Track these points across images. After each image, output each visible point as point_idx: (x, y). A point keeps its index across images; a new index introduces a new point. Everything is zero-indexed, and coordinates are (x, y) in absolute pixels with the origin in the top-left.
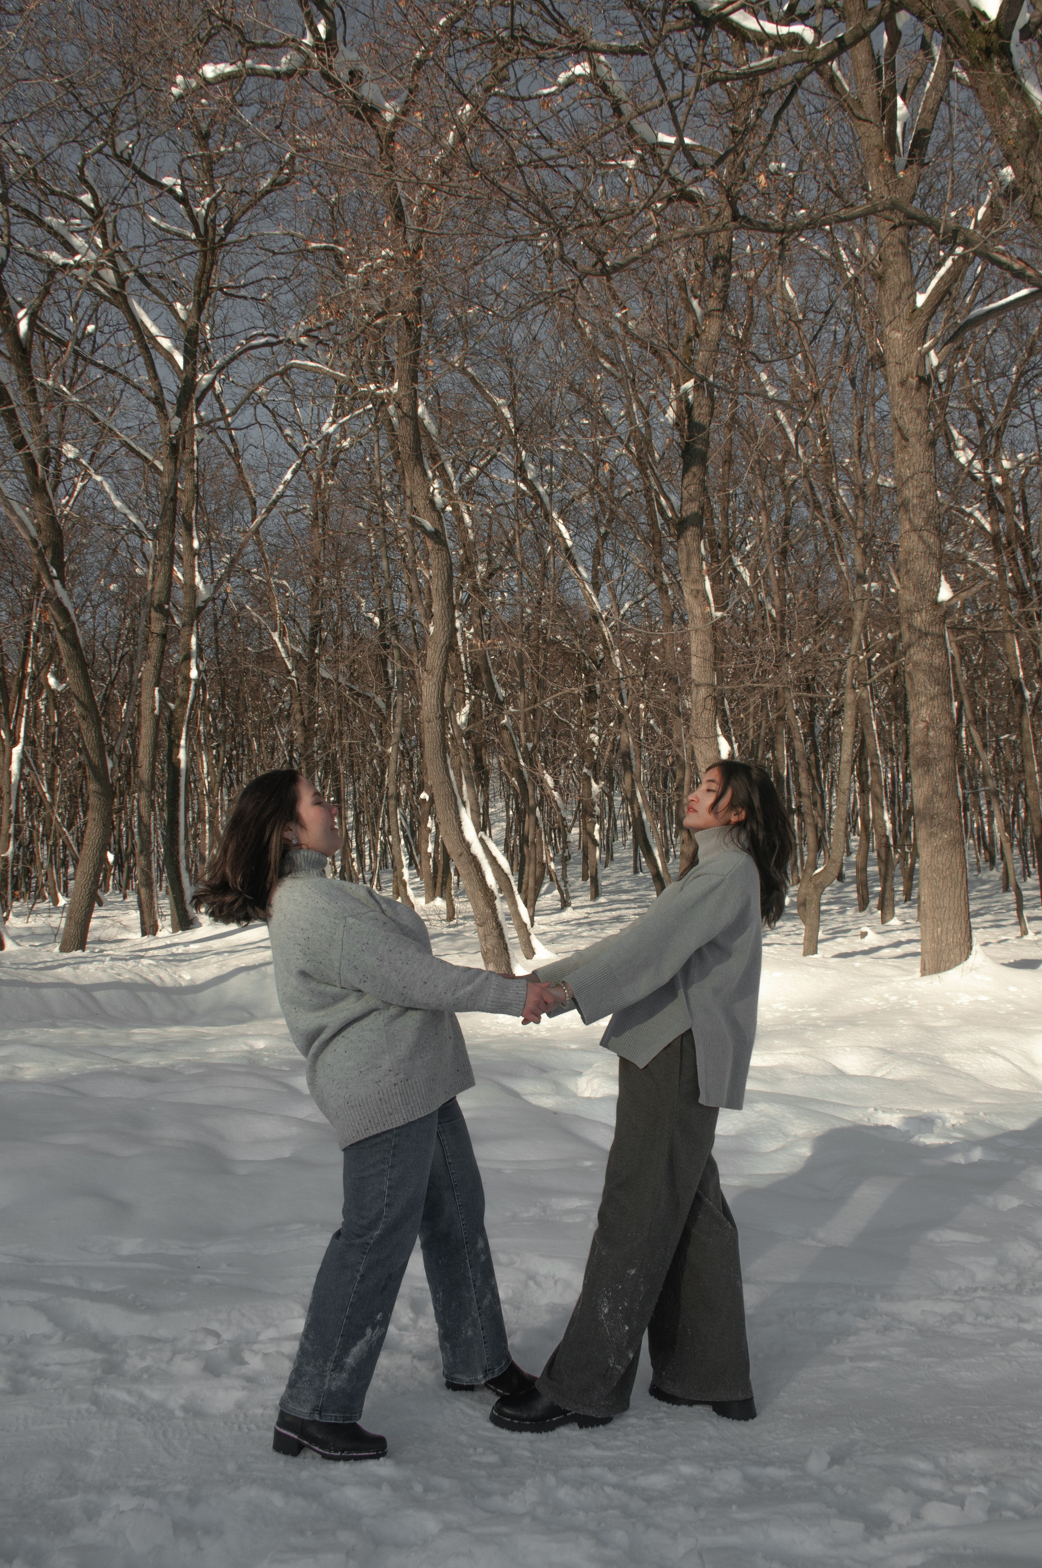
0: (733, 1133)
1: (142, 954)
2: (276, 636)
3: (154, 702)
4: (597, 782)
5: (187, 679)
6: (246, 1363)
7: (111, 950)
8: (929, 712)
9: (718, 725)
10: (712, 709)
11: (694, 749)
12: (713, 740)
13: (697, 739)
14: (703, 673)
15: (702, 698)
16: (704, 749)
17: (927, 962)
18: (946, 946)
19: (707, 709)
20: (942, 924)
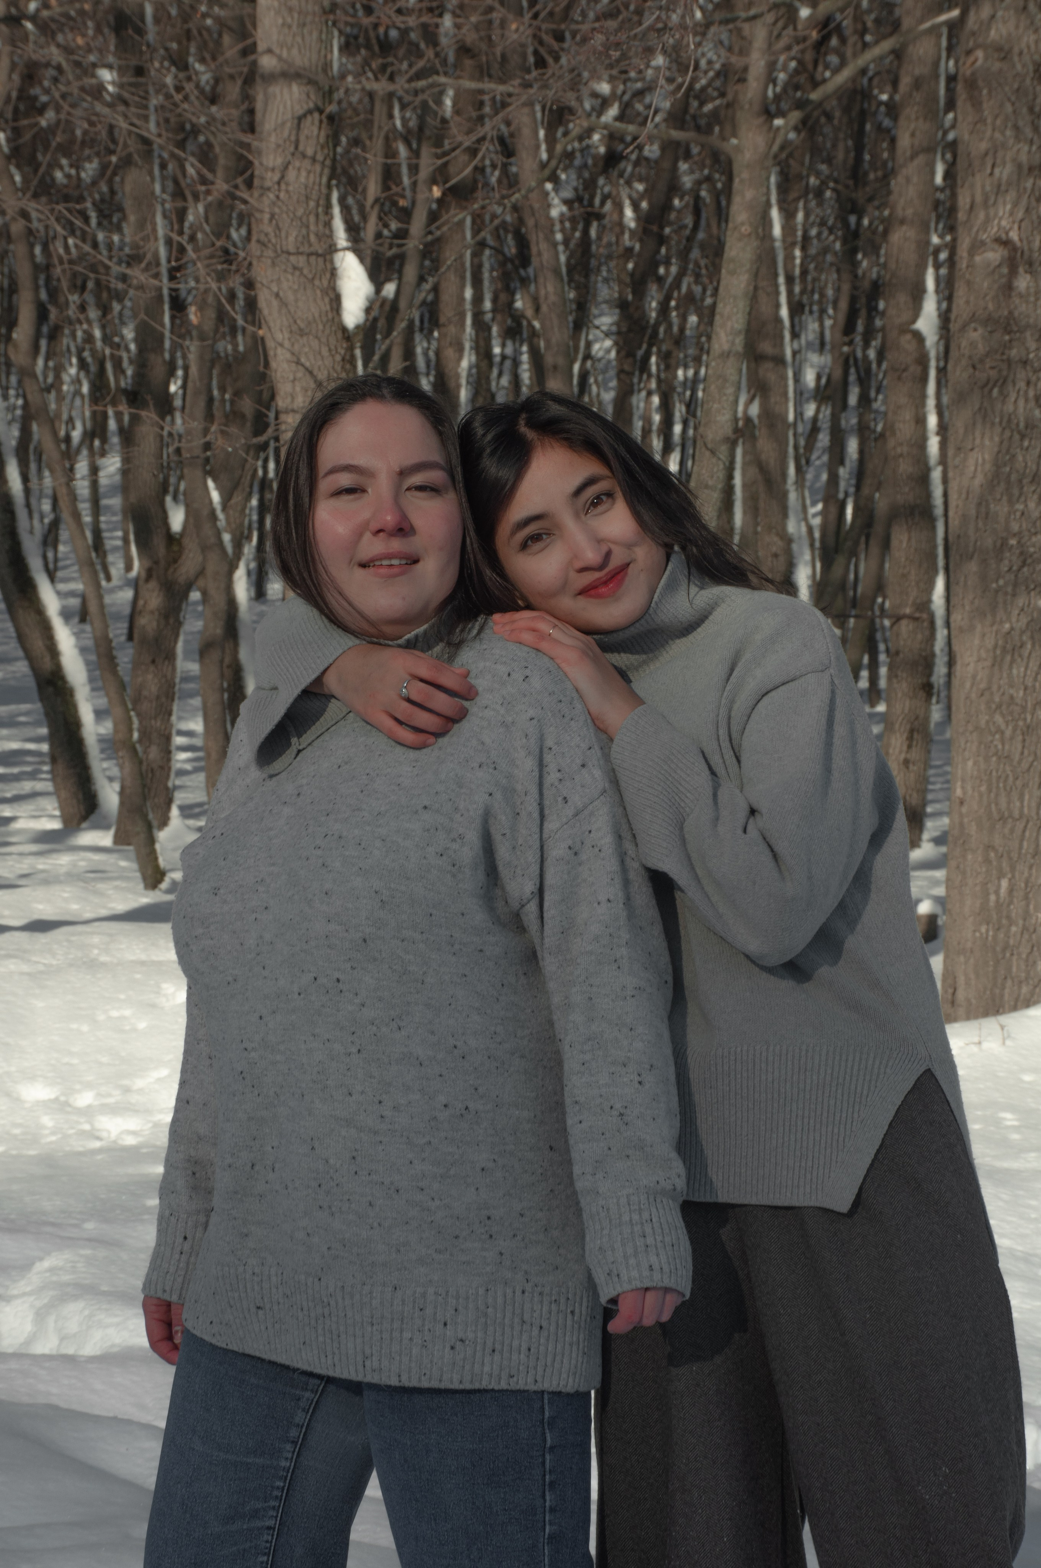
8: (1020, 215)
9: (336, 210)
10: (320, 157)
11: (258, 285)
12: (320, 260)
13: (270, 253)
14: (294, 28)
15: (289, 116)
16: (290, 288)
17: (961, 980)
18: (1022, 933)
19: (304, 156)
20: (1013, 869)
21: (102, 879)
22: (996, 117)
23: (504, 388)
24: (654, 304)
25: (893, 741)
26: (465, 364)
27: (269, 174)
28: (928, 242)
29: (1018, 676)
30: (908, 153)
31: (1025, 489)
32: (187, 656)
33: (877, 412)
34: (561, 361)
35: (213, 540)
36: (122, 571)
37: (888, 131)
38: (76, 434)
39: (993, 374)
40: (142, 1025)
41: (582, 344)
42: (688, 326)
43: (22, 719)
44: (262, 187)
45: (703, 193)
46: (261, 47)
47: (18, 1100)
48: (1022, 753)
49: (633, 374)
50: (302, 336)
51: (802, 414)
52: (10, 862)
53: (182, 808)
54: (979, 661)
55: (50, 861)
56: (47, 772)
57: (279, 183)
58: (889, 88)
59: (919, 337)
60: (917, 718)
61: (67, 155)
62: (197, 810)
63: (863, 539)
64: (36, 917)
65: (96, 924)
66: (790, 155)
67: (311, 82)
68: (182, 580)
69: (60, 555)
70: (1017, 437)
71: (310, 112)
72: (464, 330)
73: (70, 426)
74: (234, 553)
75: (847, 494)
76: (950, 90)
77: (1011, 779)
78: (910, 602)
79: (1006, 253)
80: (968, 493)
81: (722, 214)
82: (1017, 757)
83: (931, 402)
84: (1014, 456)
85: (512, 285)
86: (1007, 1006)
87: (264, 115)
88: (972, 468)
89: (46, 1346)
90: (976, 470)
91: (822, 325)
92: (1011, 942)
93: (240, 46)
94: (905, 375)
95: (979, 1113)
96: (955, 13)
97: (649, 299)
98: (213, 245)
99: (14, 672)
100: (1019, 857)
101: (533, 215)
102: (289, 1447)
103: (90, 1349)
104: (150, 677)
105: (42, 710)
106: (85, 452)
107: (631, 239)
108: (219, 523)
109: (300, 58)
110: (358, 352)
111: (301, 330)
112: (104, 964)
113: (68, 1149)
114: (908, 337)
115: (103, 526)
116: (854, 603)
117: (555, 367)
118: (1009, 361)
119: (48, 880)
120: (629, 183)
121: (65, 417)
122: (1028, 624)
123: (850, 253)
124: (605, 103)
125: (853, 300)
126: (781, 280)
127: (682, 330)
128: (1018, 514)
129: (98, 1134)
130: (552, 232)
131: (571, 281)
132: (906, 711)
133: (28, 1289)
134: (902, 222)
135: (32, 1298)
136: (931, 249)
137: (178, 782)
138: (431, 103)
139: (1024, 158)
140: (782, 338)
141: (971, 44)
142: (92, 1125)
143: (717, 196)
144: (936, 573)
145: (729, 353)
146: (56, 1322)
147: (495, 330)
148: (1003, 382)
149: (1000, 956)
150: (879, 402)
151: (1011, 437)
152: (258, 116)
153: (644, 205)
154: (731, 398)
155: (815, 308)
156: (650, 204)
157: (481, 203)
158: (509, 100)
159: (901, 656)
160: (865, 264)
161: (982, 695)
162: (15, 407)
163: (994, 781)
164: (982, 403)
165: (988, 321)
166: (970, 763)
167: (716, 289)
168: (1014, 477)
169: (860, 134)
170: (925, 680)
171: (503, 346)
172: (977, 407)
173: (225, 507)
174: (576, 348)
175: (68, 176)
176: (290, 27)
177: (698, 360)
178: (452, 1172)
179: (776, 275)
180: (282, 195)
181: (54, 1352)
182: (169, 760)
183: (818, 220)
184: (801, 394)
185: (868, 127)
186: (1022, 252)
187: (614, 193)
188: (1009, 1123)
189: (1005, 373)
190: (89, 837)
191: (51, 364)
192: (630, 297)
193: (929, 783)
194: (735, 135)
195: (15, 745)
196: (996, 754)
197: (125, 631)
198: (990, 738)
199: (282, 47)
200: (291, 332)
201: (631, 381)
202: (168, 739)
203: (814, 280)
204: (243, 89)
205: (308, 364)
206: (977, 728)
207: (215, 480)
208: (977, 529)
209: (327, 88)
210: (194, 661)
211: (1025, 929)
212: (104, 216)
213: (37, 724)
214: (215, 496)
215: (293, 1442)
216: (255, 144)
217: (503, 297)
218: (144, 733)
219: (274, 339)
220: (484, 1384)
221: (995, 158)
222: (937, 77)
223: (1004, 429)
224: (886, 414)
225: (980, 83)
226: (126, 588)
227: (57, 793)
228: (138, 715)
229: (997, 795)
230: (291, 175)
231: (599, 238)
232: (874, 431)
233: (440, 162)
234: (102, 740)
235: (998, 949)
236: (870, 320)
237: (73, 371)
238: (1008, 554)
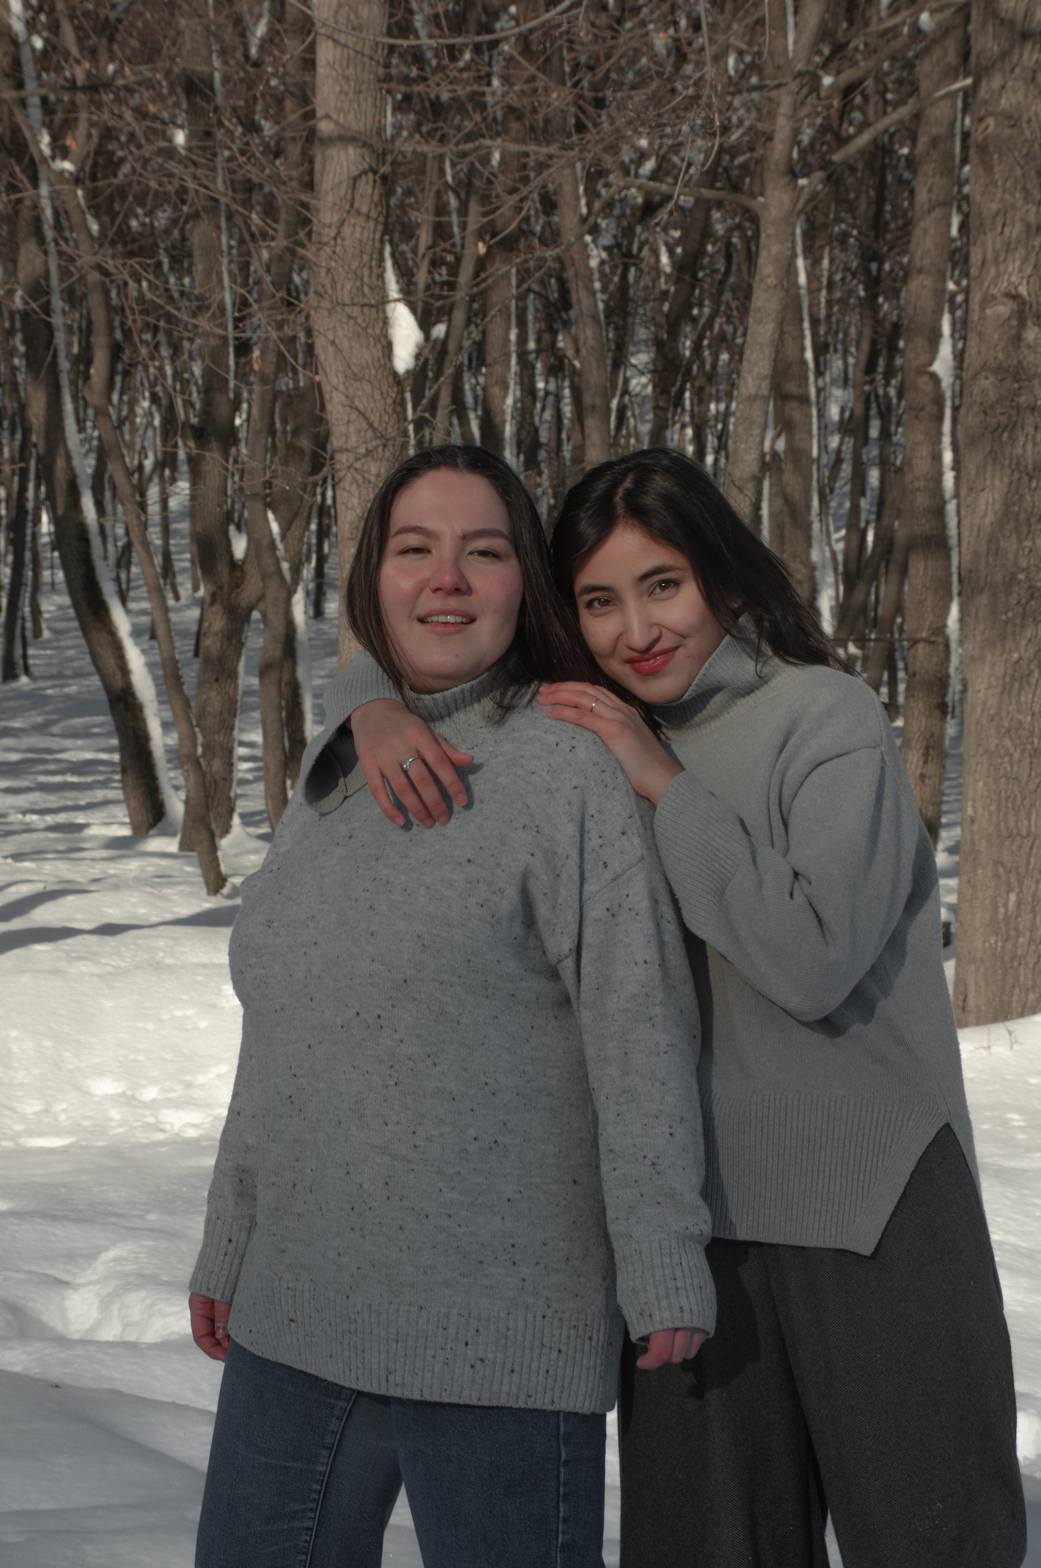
8: (1029, 271)
9: (389, 264)
10: (373, 214)
11: (315, 334)
12: (374, 311)
13: (326, 304)
14: (351, 95)
15: (346, 176)
16: (345, 336)
17: (972, 988)
18: (1029, 944)
19: (359, 213)
20: (1021, 884)
21: (169, 884)
22: (1006, 180)
23: (547, 422)
24: (688, 343)
25: (910, 757)
26: (510, 401)
27: (327, 230)
28: (944, 290)
29: (1026, 703)
30: (926, 207)
31: (1033, 527)
32: (247, 672)
33: (898, 444)
34: (599, 401)
35: (272, 568)
36: (190, 592)
37: (908, 183)
38: (148, 464)
39: (1003, 419)
40: (203, 1024)
41: (620, 381)
42: (720, 363)
43: (96, 730)
44: (319, 243)
45: (735, 240)
46: (320, 113)
47: (88, 1093)
48: (1030, 775)
49: (667, 409)
50: (355, 380)
51: (826, 447)
52: (83, 867)
53: (242, 816)
54: (989, 688)
55: (120, 866)
56: (118, 781)
57: (335, 239)
58: (908, 142)
59: (935, 379)
60: (932, 735)
61: (142, 205)
62: (257, 818)
63: (883, 564)
64: (106, 920)
65: (162, 928)
66: (815, 208)
67: (365, 145)
68: (244, 604)
69: (132, 576)
70: (1025, 478)
71: (364, 172)
72: (509, 370)
73: (143, 456)
74: (292, 579)
75: (868, 523)
76: (965, 147)
77: (1019, 799)
78: (926, 627)
79: (1015, 306)
80: (979, 531)
81: (751, 258)
82: (1025, 779)
83: (947, 440)
84: (1022, 496)
85: (555, 326)
86: (1014, 1013)
87: (322, 176)
88: (983, 507)
89: (110, 1333)
90: (986, 509)
91: (846, 363)
92: (1019, 952)
93: (301, 111)
94: (922, 414)
95: (988, 1114)
96: (969, 81)
97: (683, 339)
98: (274, 296)
99: (88, 686)
100: (1027, 873)
101: (574, 265)
102: (325, 1452)
103: (151, 1336)
104: (214, 694)
105: (112, 723)
106: (156, 480)
107: (666, 283)
108: (278, 553)
109: (356, 123)
110: (408, 396)
111: (355, 374)
112: (168, 966)
113: (133, 1140)
114: (926, 378)
115: (172, 549)
116: (875, 623)
117: (593, 407)
118: (1018, 408)
119: (117, 885)
120: (665, 230)
121: (138, 447)
122: (1035, 654)
123: (872, 298)
124: (643, 156)
125: (874, 343)
126: (806, 325)
127: (714, 366)
128: (1026, 550)
129: (161, 1126)
130: (591, 281)
131: (608, 324)
132: (922, 729)
133: (95, 1278)
134: (920, 271)
135: (98, 1287)
136: (947, 296)
137: (239, 791)
138: (477, 165)
139: (1032, 218)
140: (807, 378)
141: (983, 112)
142: (156, 1118)
143: (747, 241)
144: (951, 599)
145: (755, 397)
146: (119, 1310)
147: (539, 366)
148: (1012, 427)
149: (1009, 966)
150: (899, 436)
151: (1020, 479)
152: (317, 176)
153: (679, 250)
154: (758, 439)
155: (839, 346)
156: (684, 250)
157: (523, 256)
158: (550, 163)
159: (918, 677)
160: (886, 307)
161: (992, 720)
162: (92, 439)
163: (1003, 801)
164: (992, 447)
165: (999, 370)
166: (981, 784)
167: (746, 330)
168: (1022, 516)
169: (881, 186)
170: (940, 700)
171: (547, 382)
172: (988, 449)
173: (283, 536)
174: (614, 386)
175: (143, 224)
176: (346, 94)
177: (729, 396)
178: (479, 1201)
179: (801, 320)
180: (338, 249)
181: (118, 1339)
182: (231, 772)
183: (842, 266)
184: (826, 427)
185: (889, 178)
186: (1031, 306)
187: (651, 240)
188: (1016, 1124)
189: (1014, 419)
190: (156, 844)
191: (125, 398)
192: (665, 337)
193: (943, 794)
194: (762, 195)
195: (89, 755)
196: (1005, 775)
197: (192, 648)
198: (999, 761)
199: (339, 112)
200: (346, 376)
201: (666, 415)
202: (230, 752)
203: (838, 322)
204: (303, 148)
205: (361, 407)
206: (987, 751)
207: (274, 513)
208: (988, 565)
209: (381, 150)
210: (255, 675)
211: (1032, 940)
212: (175, 261)
213: (108, 735)
214: (275, 527)
215: (328, 1448)
216: (313, 202)
217: (546, 337)
218: (207, 747)
219: (330, 383)
220: (503, 1402)
221: (1005, 218)
222: (953, 136)
223: (1013, 471)
224: (904, 448)
225: (992, 148)
226: (193, 607)
227: (126, 801)
228: (202, 730)
229: (1006, 814)
230: (347, 231)
231: (637, 280)
232: (894, 464)
233: (485, 220)
234: (169, 750)
235: (1007, 959)
236: (890, 359)
237: (146, 404)
238: (1016, 588)
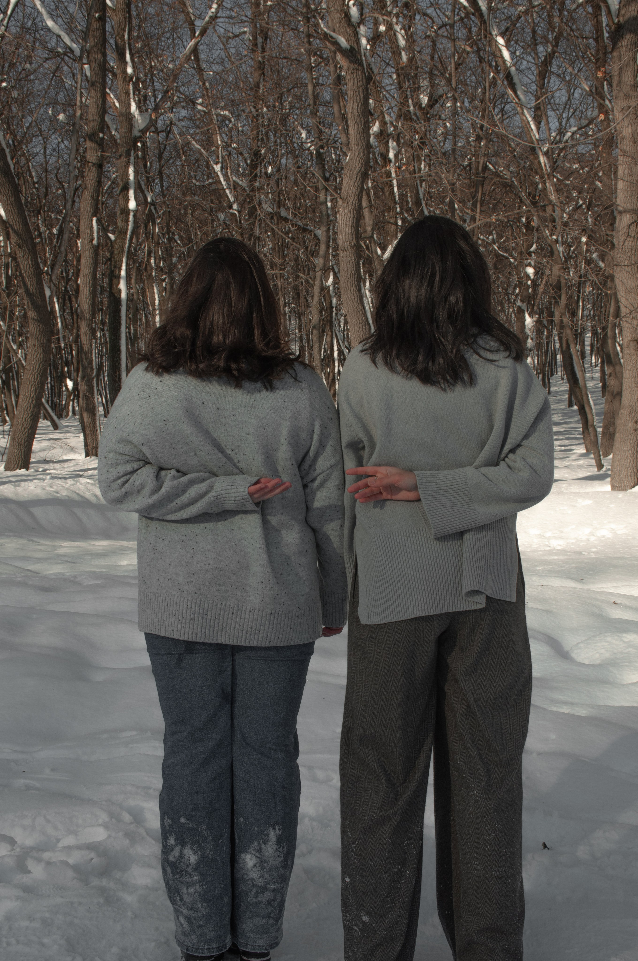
0: (598, 662)
1: (81, 473)
2: (217, 168)
3: (92, 232)
4: (530, 315)
5: (126, 211)
6: (29, 872)
7: (54, 470)
15: (626, 224)
19: (631, 237)
21: (583, 468)
27: (619, 244)
44: (616, 249)
46: (618, 203)
65: (570, 481)
67: (633, 213)
71: (633, 223)
109: (629, 206)
152: (616, 225)
176: (627, 197)
199: (624, 203)
216: (614, 234)
230: (626, 243)
